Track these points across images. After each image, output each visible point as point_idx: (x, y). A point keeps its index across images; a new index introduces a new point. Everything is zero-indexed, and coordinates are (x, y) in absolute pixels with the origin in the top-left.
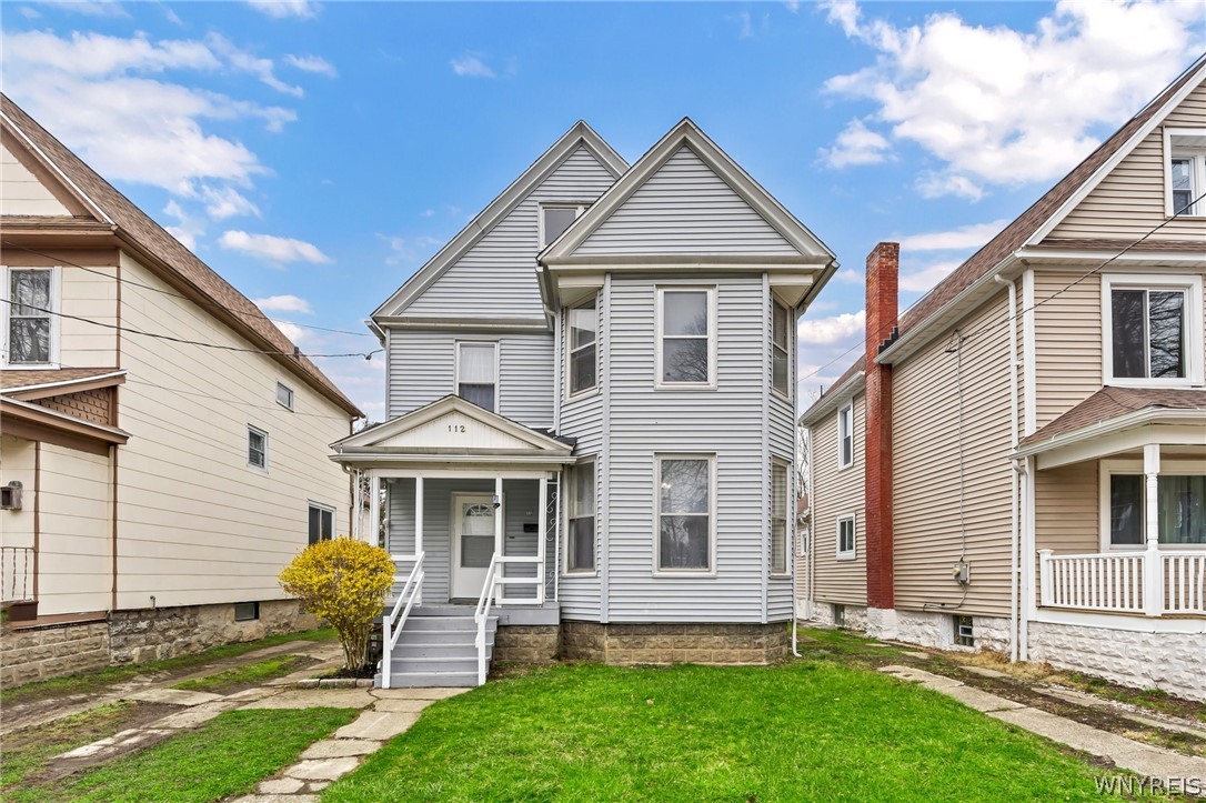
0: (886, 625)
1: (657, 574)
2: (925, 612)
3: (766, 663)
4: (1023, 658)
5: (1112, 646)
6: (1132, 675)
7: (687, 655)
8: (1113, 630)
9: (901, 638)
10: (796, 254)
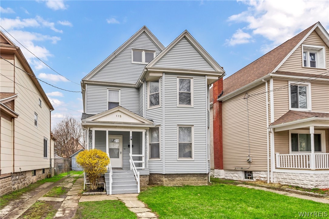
0: (222, 174)
1: (178, 160)
2: (235, 170)
3: (207, 185)
4: (272, 182)
5: (301, 178)
6: (308, 185)
7: (186, 183)
8: (301, 174)
9: (226, 178)
10: (214, 71)
